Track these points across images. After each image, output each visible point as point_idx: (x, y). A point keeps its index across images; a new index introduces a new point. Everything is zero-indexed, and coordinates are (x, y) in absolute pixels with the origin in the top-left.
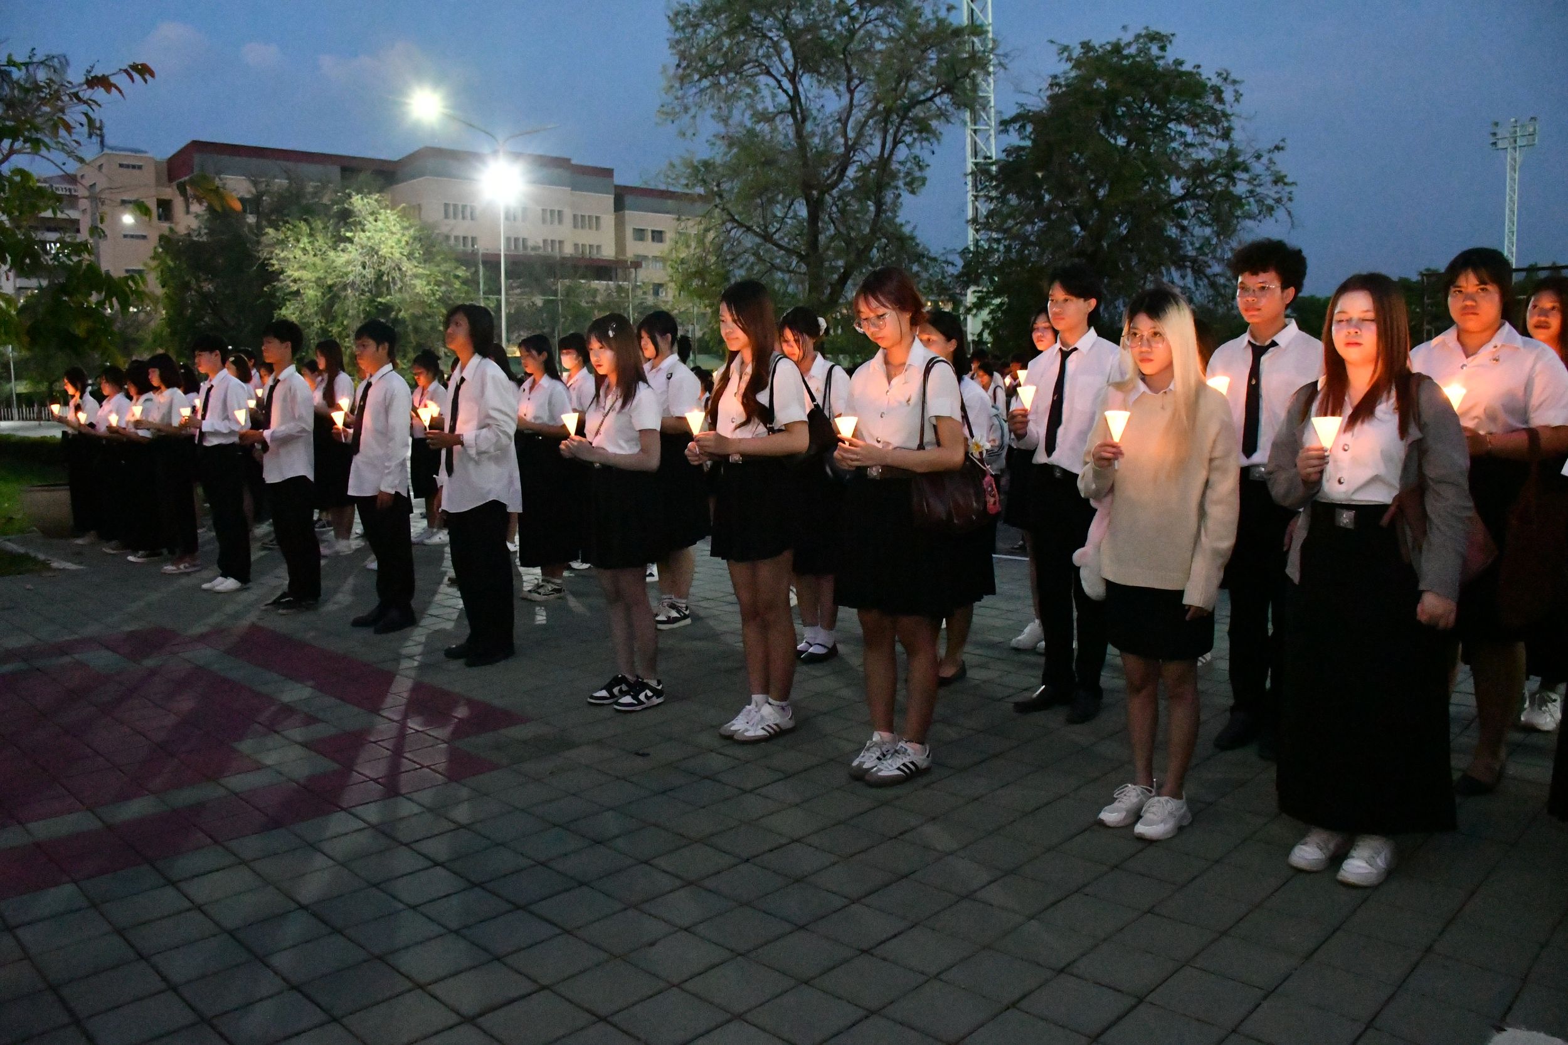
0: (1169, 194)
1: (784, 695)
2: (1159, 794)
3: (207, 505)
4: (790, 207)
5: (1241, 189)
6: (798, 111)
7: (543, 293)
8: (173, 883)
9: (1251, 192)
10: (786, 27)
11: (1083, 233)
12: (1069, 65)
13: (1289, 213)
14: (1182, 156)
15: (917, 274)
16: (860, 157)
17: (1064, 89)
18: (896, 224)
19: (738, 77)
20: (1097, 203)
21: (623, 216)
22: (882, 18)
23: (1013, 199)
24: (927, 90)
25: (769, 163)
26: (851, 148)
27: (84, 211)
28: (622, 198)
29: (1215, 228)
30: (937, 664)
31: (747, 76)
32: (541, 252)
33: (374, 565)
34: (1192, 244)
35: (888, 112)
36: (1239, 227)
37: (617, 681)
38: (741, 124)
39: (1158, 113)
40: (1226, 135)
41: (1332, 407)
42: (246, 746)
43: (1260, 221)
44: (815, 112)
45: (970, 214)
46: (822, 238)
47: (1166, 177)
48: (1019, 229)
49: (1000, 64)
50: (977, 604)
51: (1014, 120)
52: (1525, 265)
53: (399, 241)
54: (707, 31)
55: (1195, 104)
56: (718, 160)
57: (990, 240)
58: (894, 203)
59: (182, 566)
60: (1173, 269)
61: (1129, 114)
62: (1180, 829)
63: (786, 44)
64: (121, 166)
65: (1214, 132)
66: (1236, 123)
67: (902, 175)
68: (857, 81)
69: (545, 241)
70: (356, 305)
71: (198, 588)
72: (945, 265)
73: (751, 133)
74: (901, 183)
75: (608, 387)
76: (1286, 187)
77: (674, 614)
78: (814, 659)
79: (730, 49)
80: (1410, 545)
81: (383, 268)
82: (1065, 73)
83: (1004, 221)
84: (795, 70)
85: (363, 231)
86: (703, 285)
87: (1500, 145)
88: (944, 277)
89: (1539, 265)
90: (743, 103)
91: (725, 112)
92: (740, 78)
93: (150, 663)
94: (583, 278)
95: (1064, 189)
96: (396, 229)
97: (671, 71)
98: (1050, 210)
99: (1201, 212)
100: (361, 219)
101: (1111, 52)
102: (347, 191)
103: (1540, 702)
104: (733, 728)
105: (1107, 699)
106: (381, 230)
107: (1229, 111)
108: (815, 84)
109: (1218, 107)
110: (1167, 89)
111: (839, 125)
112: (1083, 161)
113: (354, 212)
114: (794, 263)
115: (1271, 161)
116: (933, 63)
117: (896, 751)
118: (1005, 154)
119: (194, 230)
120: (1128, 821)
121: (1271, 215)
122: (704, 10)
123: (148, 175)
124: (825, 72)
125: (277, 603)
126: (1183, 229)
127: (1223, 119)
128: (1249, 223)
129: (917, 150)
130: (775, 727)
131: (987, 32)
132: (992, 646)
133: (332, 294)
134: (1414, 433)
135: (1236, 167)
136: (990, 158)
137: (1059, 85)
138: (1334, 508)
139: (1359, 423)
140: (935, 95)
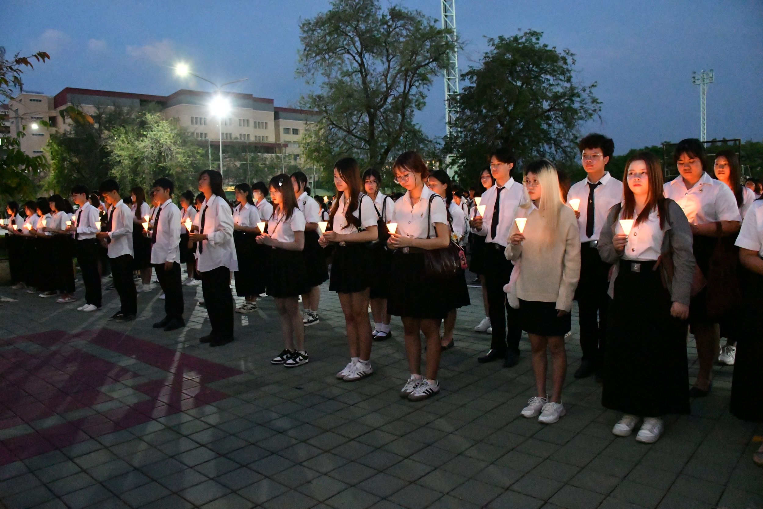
0: (542, 108)
1: (366, 357)
2: (549, 402)
3: (79, 268)
4: (360, 117)
5: (576, 105)
6: (363, 71)
7: (240, 160)
8: (71, 459)
9: (581, 107)
10: (357, 31)
11: (502, 128)
12: (493, 48)
13: (600, 117)
14: (548, 90)
15: (422, 149)
16: (394, 92)
17: (491, 59)
18: (411, 125)
19: (334, 55)
20: (508, 114)
21: (279, 122)
22: (403, 26)
23: (468, 112)
24: (425, 60)
25: (350, 96)
26: (389, 88)
27: (12, 122)
28: (278, 113)
29: (565, 125)
30: (440, 339)
31: (338, 54)
32: (239, 140)
33: (163, 297)
34: (554, 132)
35: (407, 71)
36: (576, 124)
37: (285, 352)
38: (336, 77)
39: (536, 70)
40: (569, 80)
41: (629, 215)
42: (104, 389)
43: (586, 121)
44: (372, 72)
45: (447, 120)
46: (376, 132)
47: (541, 101)
48: (471, 127)
49: (462, 48)
50: (459, 309)
51: (467, 74)
52: (711, 139)
53: (169, 136)
54: (319, 33)
55: (554, 66)
56: (325, 95)
57: (457, 132)
58: (411, 115)
59: (67, 299)
60: (545, 145)
61: (523, 70)
62: (560, 417)
63: (357, 39)
64: (31, 100)
65: (563, 78)
66: (573, 74)
67: (414, 101)
68: (391, 56)
69: (240, 135)
70: (148, 167)
71: (75, 310)
72: (436, 144)
73: (341, 82)
74: (413, 105)
75: (279, 209)
76: (598, 105)
77: (311, 318)
78: (380, 339)
79: (330, 42)
80: (667, 280)
81: (162, 149)
82: (491, 51)
83: (464, 122)
84: (362, 51)
85: (152, 131)
86: (319, 156)
87: (697, 82)
88: (435, 150)
89: (718, 140)
90: (337, 68)
91: (328, 72)
92: (335, 55)
93: (53, 348)
94: (260, 152)
95: (492, 107)
96: (168, 130)
97: (302, 53)
98: (485, 117)
99: (558, 117)
100: (151, 125)
101: (513, 41)
102: (143, 112)
103: (727, 351)
104: (342, 374)
105: (522, 355)
106: (161, 131)
107: (570, 69)
108: (371, 58)
109: (565, 66)
110: (540, 59)
111: (383, 77)
112: (501, 93)
113: (147, 122)
114: (363, 144)
115: (590, 92)
116: (428, 47)
117: (423, 384)
118: (463, 90)
119: (68, 132)
120: (535, 415)
121: (591, 118)
122: (317, 23)
123: (44, 106)
124: (376, 52)
125: (115, 317)
126: (550, 125)
127: (567, 72)
128: (581, 122)
129: (421, 89)
130: (363, 373)
131: (454, 32)
132: (465, 330)
133: (137, 162)
134: (667, 227)
135: (573, 95)
136: (456, 92)
137: (488, 57)
138: (630, 263)
139: (641, 222)
140: (429, 63)
